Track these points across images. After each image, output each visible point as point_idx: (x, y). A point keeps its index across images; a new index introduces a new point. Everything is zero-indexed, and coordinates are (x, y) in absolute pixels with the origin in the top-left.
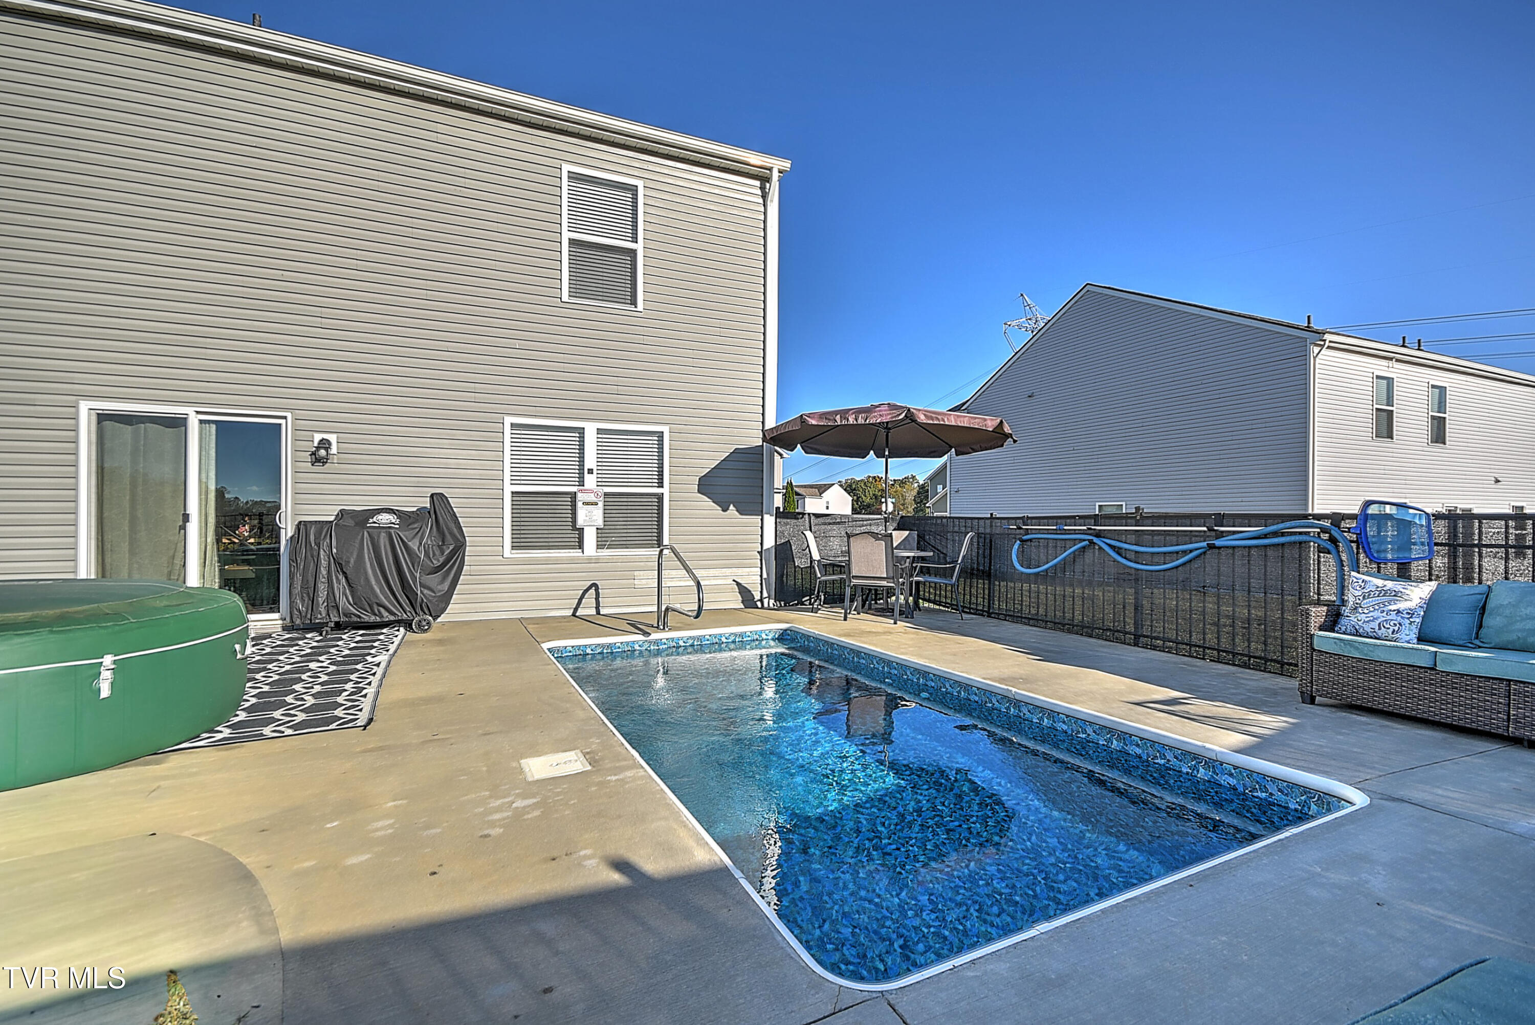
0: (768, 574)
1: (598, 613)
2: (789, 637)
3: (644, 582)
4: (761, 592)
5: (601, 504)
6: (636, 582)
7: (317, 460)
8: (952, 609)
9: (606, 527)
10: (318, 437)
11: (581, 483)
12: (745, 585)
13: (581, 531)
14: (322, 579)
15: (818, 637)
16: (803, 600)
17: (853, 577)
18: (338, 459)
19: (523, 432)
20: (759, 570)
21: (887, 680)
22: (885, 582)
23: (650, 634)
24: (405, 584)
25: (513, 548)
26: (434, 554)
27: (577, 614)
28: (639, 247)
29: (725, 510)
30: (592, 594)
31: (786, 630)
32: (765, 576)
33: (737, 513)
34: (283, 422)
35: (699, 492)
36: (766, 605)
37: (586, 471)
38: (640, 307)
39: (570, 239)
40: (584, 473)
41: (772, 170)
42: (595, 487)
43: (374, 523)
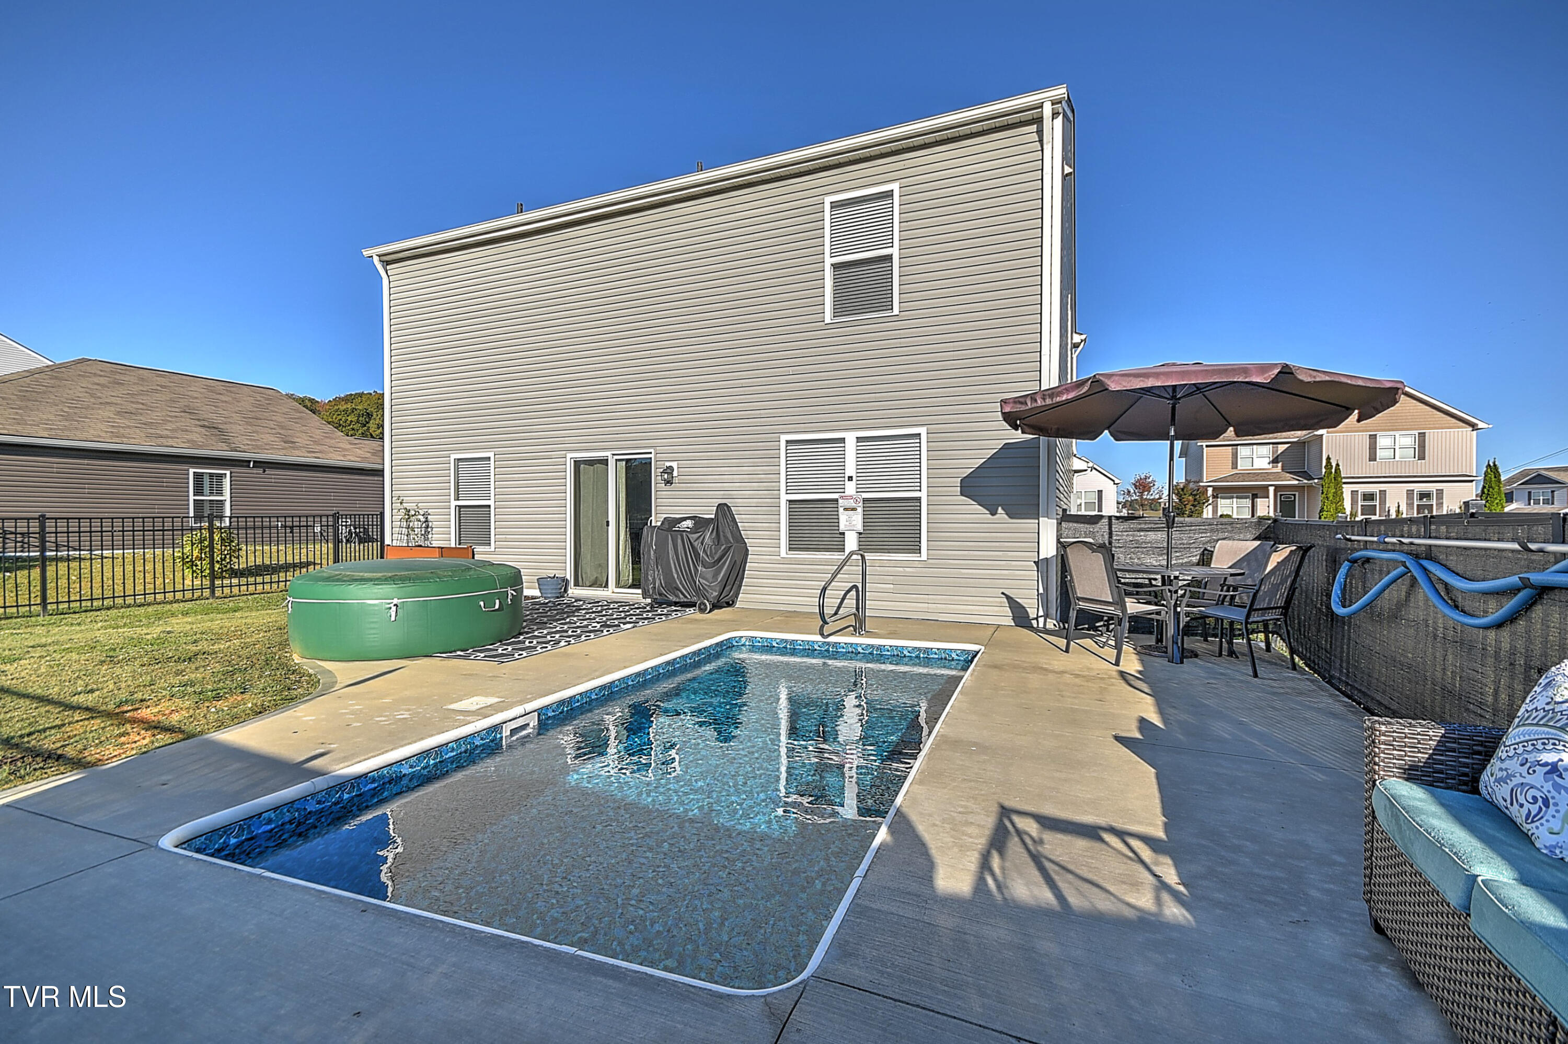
0: (1045, 589)
4: (1038, 610)
5: (860, 510)
7: (667, 481)
9: (866, 532)
11: (843, 490)
12: (1017, 600)
13: (842, 534)
14: (650, 567)
17: (1079, 598)
18: (677, 480)
19: (794, 447)
20: (1036, 584)
22: (1113, 609)
24: (692, 575)
25: (788, 549)
26: (711, 553)
27: (839, 612)
28: (895, 251)
29: (993, 513)
31: (978, 653)
33: (1006, 516)
34: (651, 456)
35: (962, 494)
36: (1041, 624)
37: (847, 479)
38: (896, 311)
39: (832, 265)
40: (845, 481)
41: (1040, 106)
42: (854, 493)
43: (678, 528)
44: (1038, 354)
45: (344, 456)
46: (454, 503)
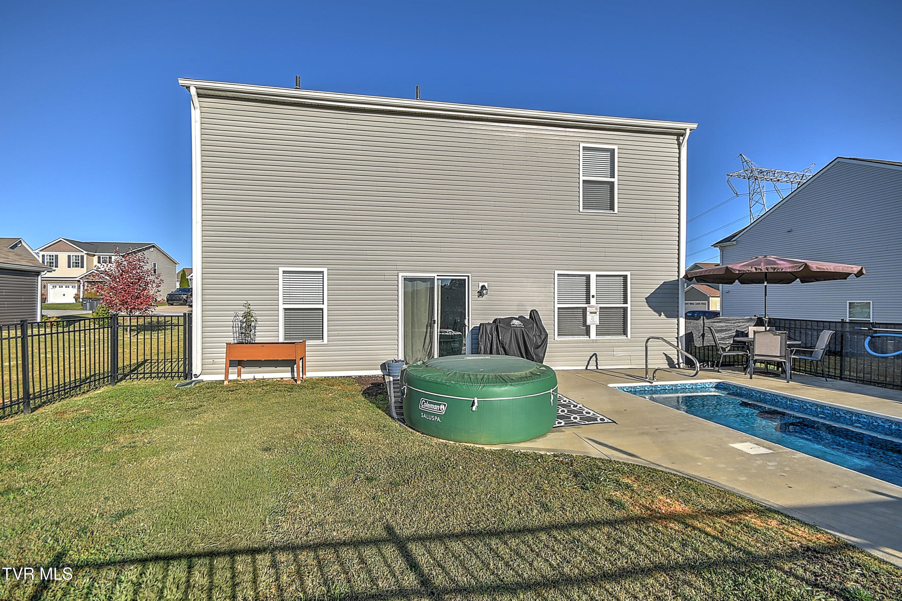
1: (597, 368)
3: (618, 353)
5: (598, 313)
6: (615, 353)
7: (481, 294)
8: (806, 373)
9: (601, 324)
10: (481, 284)
11: (588, 302)
12: (669, 356)
13: (589, 327)
18: (489, 294)
19: (562, 278)
20: (677, 347)
22: (779, 359)
25: (559, 335)
26: (538, 340)
27: (588, 368)
28: (615, 180)
29: (660, 315)
30: (594, 359)
31: (720, 383)
32: (680, 350)
33: (665, 317)
34: (466, 278)
35: (647, 306)
36: (682, 367)
37: (591, 296)
38: (616, 211)
39: (583, 180)
40: (590, 297)
41: (685, 130)
42: (595, 304)
43: (513, 325)
44: (677, 242)
46: (282, 307)
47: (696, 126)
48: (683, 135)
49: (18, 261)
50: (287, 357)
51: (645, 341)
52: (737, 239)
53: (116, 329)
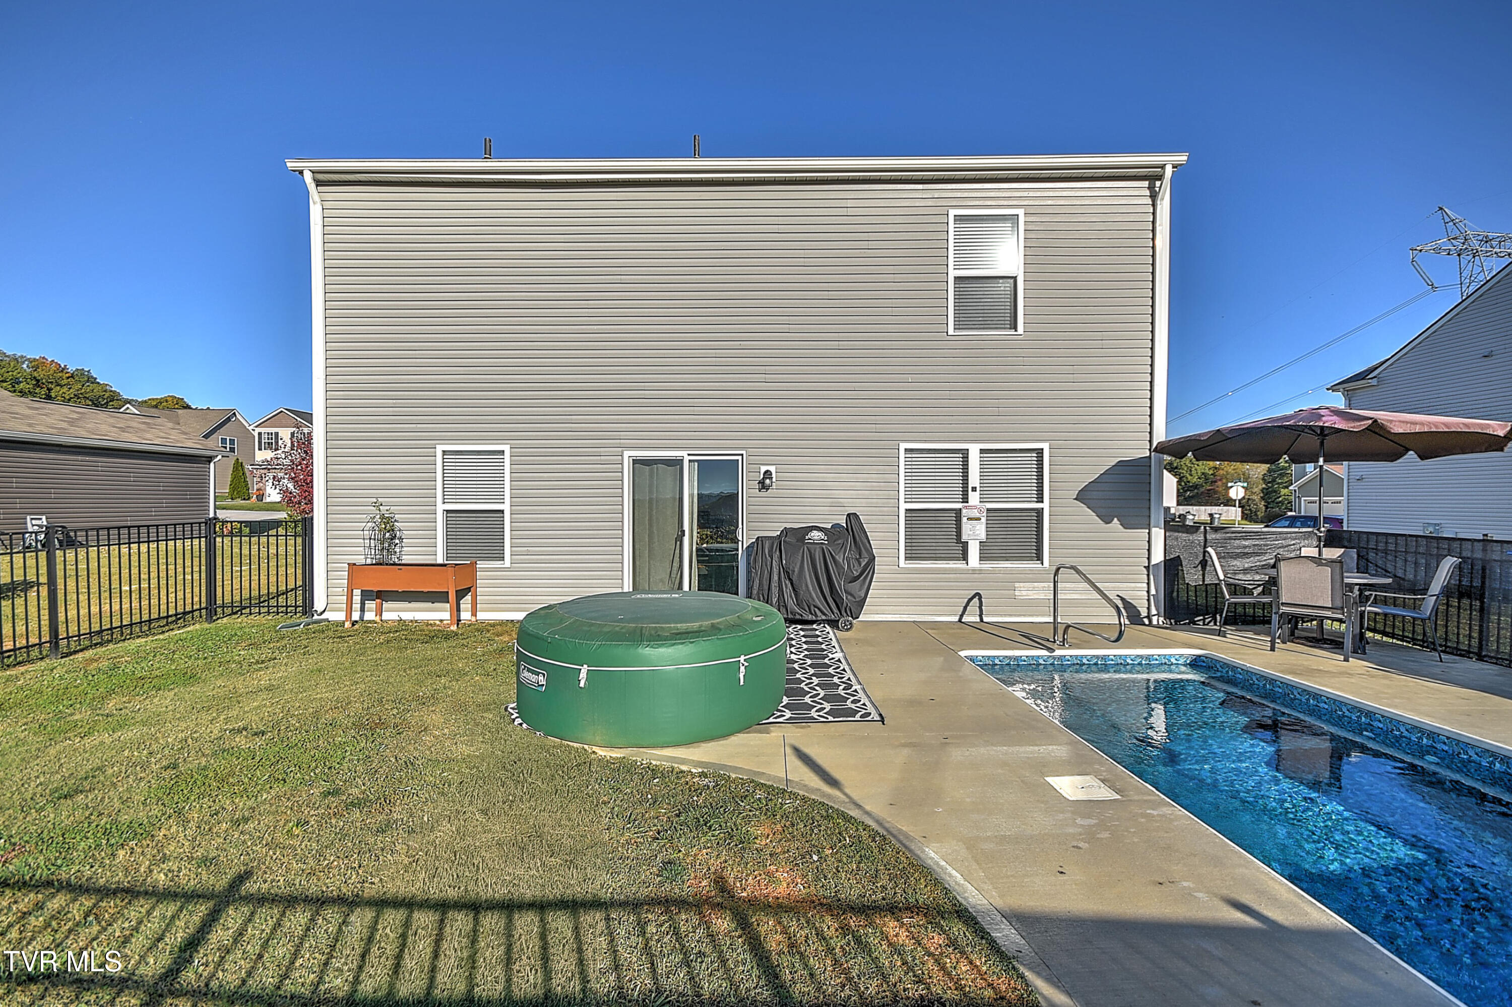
0: (1157, 591)
1: (982, 620)
2: (1205, 664)
3: (1024, 593)
4: (1149, 609)
5: (984, 520)
6: (1017, 593)
7: (763, 486)
9: (989, 540)
10: (763, 469)
11: (965, 500)
12: (1130, 600)
13: (965, 544)
14: (774, 584)
15: (1249, 669)
16: (1196, 619)
17: (1282, 604)
18: (776, 485)
19: (914, 456)
20: (1145, 585)
21: (1365, 733)
22: (1330, 613)
23: (1054, 651)
24: (834, 591)
25: (906, 558)
26: (854, 567)
27: (963, 620)
28: (1019, 273)
29: (1108, 523)
30: (976, 603)
31: (1200, 656)
32: (1153, 592)
33: (1121, 527)
34: (740, 458)
35: (1080, 503)
36: (1155, 622)
37: (970, 489)
38: (1020, 331)
39: (955, 277)
40: (967, 491)
41: (1163, 167)
42: (978, 503)
43: (810, 539)
44: (1148, 384)
45: (30, 425)
46: (441, 507)
47: (1185, 158)
48: (1160, 177)
49: (182, 442)
50: (435, 588)
51: (1053, 572)
52: (1379, 374)
53: (212, 540)
